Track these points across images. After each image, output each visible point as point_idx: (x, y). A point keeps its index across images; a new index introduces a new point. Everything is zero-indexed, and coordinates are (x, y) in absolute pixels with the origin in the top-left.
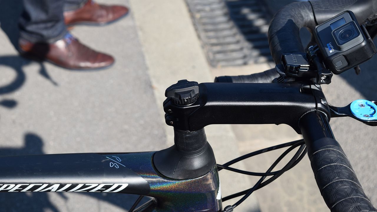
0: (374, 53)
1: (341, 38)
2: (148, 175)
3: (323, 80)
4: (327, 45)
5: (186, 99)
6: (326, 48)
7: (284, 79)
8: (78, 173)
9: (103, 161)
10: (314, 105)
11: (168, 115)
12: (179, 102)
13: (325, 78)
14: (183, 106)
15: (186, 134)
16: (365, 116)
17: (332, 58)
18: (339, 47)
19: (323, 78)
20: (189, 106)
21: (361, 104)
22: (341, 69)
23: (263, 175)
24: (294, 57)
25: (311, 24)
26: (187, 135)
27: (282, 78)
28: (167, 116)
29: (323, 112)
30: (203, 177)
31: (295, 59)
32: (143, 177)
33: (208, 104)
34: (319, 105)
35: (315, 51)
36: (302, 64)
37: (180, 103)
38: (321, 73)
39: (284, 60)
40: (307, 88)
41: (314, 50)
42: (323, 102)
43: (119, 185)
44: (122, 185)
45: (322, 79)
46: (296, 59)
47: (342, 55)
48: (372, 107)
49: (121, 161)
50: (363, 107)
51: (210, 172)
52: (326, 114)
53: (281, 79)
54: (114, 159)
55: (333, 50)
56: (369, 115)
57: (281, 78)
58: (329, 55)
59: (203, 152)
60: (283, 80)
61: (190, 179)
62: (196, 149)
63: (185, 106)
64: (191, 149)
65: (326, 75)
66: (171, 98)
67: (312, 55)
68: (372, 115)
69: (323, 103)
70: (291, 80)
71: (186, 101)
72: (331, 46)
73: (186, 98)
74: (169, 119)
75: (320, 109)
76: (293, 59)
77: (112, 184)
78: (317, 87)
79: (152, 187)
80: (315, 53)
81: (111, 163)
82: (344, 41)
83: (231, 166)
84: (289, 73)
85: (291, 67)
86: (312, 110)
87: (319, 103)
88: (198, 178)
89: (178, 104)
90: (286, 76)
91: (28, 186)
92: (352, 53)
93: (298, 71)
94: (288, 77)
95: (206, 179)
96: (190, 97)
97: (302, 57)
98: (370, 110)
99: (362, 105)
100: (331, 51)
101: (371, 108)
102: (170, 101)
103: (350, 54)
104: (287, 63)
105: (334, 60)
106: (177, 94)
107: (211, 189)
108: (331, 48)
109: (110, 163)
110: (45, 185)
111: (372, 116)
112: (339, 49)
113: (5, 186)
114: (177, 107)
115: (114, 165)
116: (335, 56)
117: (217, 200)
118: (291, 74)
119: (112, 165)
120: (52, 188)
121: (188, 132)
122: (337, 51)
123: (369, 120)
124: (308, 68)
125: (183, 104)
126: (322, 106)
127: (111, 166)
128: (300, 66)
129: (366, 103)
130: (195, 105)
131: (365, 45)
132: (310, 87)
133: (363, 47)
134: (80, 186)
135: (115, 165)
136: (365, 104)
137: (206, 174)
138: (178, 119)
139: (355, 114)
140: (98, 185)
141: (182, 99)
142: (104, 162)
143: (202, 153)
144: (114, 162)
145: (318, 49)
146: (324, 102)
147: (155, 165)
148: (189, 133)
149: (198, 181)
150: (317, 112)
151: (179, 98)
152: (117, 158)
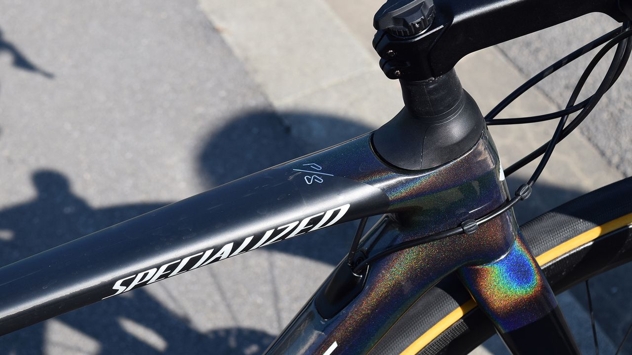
2: (378, 177)
5: (417, 23)
8: (258, 212)
9: (291, 178)
11: (386, 62)
12: (405, 32)
14: (412, 37)
15: (428, 84)
20: (423, 34)
26: (431, 87)
30: (472, 150)
32: (371, 183)
33: (457, 19)
37: (408, 32)
43: (335, 211)
44: (340, 210)
49: (321, 168)
51: (482, 138)
54: (309, 168)
59: (461, 107)
61: (452, 161)
62: (450, 106)
63: (417, 35)
64: (442, 108)
66: (388, 28)
71: (417, 26)
73: (417, 21)
74: (392, 68)
77: (323, 213)
79: (392, 197)
81: (307, 178)
88: (466, 155)
89: (405, 36)
91: (179, 263)
95: (477, 154)
96: (422, 17)
102: (385, 37)
106: (396, 20)
107: (490, 166)
109: (305, 178)
110: (209, 253)
113: (140, 275)
114: (403, 42)
115: (313, 179)
117: (500, 181)
119: (309, 180)
120: (222, 254)
121: (431, 80)
125: (414, 33)
127: (309, 182)
130: (434, 29)
134: (269, 234)
135: (315, 178)
137: (476, 143)
138: (408, 63)
140: (298, 222)
141: (410, 24)
142: (294, 179)
143: (460, 109)
144: (311, 175)
147: (383, 157)
148: (433, 82)
149: (467, 160)
151: (404, 25)
152: (312, 165)
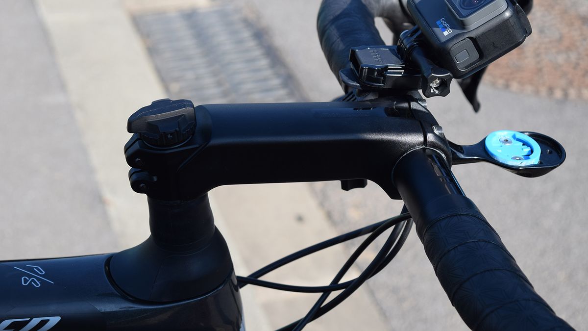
0: (527, 33)
1: (463, 6)
3: (435, 88)
4: (437, 22)
5: (171, 134)
6: (436, 29)
7: (357, 97)
9: (8, 274)
10: (420, 138)
11: (135, 172)
13: (437, 84)
14: (164, 148)
15: (173, 207)
16: (514, 158)
17: (450, 45)
18: (461, 21)
19: (433, 85)
20: (178, 148)
21: (503, 139)
22: (466, 67)
23: (326, 291)
24: (374, 52)
25: (394, 11)
26: (176, 211)
27: (353, 96)
28: (132, 174)
29: (438, 151)
31: (376, 55)
33: (215, 141)
34: (430, 137)
35: (415, 36)
36: (391, 63)
37: (159, 142)
38: (431, 74)
39: (354, 59)
40: (404, 109)
41: (412, 35)
42: (437, 132)
43: (42, 320)
44: (49, 320)
45: (431, 87)
46: (378, 56)
47: (468, 37)
48: (525, 144)
49: (44, 273)
50: (508, 144)
52: (443, 155)
53: (352, 98)
55: (450, 31)
56: (522, 157)
57: (351, 96)
58: (443, 40)
60: (355, 99)
63: (170, 148)
65: (439, 78)
66: (140, 133)
67: (407, 47)
68: (527, 157)
69: (438, 134)
70: (370, 97)
71: (169, 136)
72: (445, 23)
73: (170, 132)
74: (138, 179)
75: (433, 145)
76: (374, 55)
77: (28, 319)
78: (421, 105)
80: (415, 41)
81: (24, 278)
82: (470, 10)
83: (265, 278)
84: (367, 82)
85: (371, 70)
86: (417, 148)
87: (429, 133)
89: (155, 145)
90: (361, 89)
92: (486, 32)
93: (385, 77)
94: (364, 90)
96: (177, 129)
97: (389, 52)
98: (522, 149)
99: (507, 141)
100: (446, 33)
101: (523, 145)
102: (137, 142)
103: (484, 34)
104: (361, 63)
105: (452, 49)
106: (151, 126)
108: (445, 28)
111: (529, 158)
112: (462, 25)
114: (153, 152)
115: (30, 282)
116: (455, 41)
118: (372, 83)
119: (26, 281)
121: (176, 203)
122: (458, 32)
123: (523, 164)
124: (403, 71)
125: (165, 145)
126: (436, 139)
127: (25, 283)
128: (387, 67)
129: (514, 137)
130: (190, 145)
131: (511, 16)
132: (410, 105)
133: (508, 19)
135: (33, 281)
136: (512, 139)
138: (155, 178)
139: (495, 156)
141: (162, 133)
142: (9, 276)
144: (30, 276)
145: (419, 32)
146: (440, 132)
148: (179, 206)
150: (427, 150)
152: (36, 268)
